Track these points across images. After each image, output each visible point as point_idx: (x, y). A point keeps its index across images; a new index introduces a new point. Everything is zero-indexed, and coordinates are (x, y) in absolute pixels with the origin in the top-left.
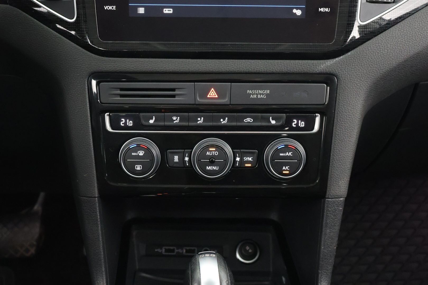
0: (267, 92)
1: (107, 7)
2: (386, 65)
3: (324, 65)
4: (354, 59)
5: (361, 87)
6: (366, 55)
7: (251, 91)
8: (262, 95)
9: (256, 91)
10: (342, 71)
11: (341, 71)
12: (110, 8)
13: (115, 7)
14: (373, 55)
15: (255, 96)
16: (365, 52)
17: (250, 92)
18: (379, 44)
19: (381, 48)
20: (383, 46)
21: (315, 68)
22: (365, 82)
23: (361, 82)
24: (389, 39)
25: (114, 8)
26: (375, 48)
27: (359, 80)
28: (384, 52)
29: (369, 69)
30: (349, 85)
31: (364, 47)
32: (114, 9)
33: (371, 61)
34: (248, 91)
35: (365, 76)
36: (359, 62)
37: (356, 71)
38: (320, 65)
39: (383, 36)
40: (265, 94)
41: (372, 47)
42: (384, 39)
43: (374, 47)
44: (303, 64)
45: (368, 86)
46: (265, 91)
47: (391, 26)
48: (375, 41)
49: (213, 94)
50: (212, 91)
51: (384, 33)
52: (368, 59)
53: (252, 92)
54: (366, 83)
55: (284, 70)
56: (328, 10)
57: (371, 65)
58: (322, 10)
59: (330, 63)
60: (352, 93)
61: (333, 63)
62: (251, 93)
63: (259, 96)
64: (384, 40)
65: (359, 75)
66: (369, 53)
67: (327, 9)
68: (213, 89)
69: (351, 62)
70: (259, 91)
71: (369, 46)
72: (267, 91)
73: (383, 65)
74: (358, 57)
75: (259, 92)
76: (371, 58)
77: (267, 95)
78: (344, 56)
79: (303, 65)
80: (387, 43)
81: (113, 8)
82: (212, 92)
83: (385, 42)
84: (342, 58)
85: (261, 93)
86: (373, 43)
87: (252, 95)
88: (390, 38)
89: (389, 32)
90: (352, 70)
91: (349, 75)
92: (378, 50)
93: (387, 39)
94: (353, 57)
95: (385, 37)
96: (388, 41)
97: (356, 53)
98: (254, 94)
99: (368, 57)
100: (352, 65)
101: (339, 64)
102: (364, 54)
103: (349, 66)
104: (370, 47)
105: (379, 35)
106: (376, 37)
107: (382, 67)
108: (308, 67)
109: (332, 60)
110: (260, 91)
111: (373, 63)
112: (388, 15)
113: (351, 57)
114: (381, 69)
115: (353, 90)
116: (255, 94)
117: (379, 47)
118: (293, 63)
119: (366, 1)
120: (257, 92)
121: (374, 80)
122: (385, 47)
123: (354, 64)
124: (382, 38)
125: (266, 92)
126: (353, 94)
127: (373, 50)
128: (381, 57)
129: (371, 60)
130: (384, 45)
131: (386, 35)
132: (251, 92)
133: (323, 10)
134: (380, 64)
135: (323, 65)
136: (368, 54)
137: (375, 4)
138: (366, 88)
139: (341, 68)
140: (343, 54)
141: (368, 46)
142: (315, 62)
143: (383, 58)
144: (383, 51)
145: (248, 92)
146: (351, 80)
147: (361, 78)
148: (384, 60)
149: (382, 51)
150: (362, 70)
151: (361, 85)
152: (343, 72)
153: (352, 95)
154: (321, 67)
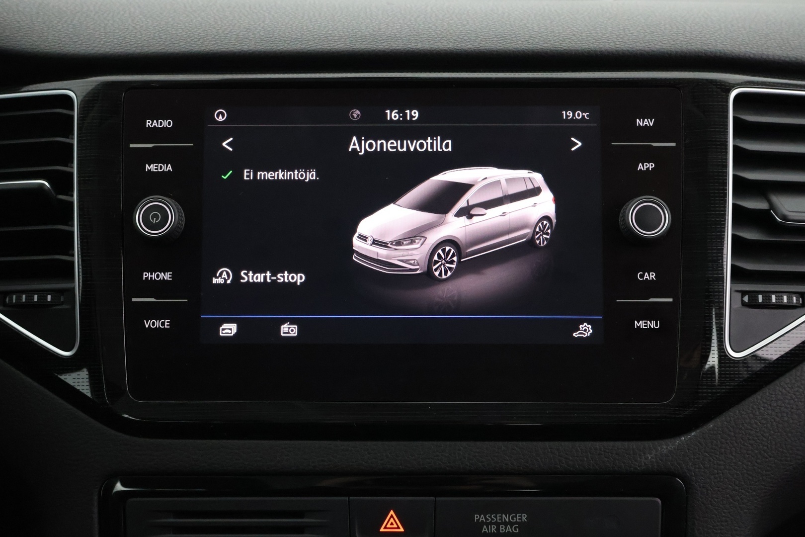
0: (521, 519)
1: (150, 322)
2: (798, 450)
3: (654, 452)
4: (722, 438)
5: (743, 504)
6: (749, 427)
7: (482, 516)
8: (509, 526)
9: (496, 517)
10: (697, 466)
11: (695, 468)
12: (158, 324)
13: (167, 322)
14: (767, 428)
15: (494, 527)
16: (748, 421)
17: (481, 519)
18: (779, 403)
19: (784, 412)
20: (789, 406)
21: (632, 461)
22: (751, 491)
23: (743, 491)
24: (801, 390)
25: (166, 324)
26: (770, 412)
27: (737, 488)
28: (791, 421)
29: (759, 461)
30: (715, 501)
31: (743, 411)
32: (166, 327)
33: (764, 443)
34: (477, 517)
35: (750, 478)
36: (736, 444)
37: (730, 466)
38: (645, 454)
39: (787, 384)
40: (516, 523)
41: (763, 409)
42: (788, 389)
43: (768, 409)
44: (604, 451)
45: (759, 500)
46: (516, 517)
47: (801, 359)
48: (768, 394)
49: (392, 524)
50: (392, 516)
51: (788, 375)
52: (756, 438)
53: (486, 519)
54: (754, 493)
55: (561, 466)
56: (657, 326)
57: (762, 452)
58: (641, 324)
59: (667, 448)
60: (724, 518)
61: (674, 449)
62: (482, 521)
63: (502, 529)
64: (789, 392)
65: (737, 474)
66: (756, 423)
67: (654, 322)
68: (392, 512)
69: (716, 445)
70: (501, 517)
71: (755, 406)
72: (521, 516)
73: (790, 452)
74: (732, 434)
75: (501, 519)
76: (764, 436)
77: (521, 525)
78: (698, 431)
79: (603, 453)
80: (796, 400)
81: (163, 324)
82: (392, 520)
83: (791, 397)
84: (694, 435)
85: (507, 520)
86: (765, 401)
87: (485, 526)
88: (802, 387)
89: (799, 374)
90: (720, 465)
91: (712, 477)
92: (777, 416)
93: (796, 389)
94: (720, 434)
95: (789, 386)
96: (798, 393)
97: (726, 423)
98: (491, 523)
99: (756, 432)
100: (718, 453)
101: (688, 450)
102: (746, 425)
103: (713, 455)
104: (759, 409)
105: (777, 382)
106: (771, 386)
107: (788, 455)
108: (617, 458)
109: (673, 440)
110: (504, 515)
111: (767, 446)
112: (793, 335)
113: (715, 432)
114: (786, 461)
115: (724, 513)
116: (494, 524)
117: (780, 409)
118: (581, 450)
119: (740, 305)
120: (498, 518)
121: (771, 487)
122: (792, 408)
123: (723, 450)
124: (785, 388)
125: (519, 519)
126: (726, 521)
127: (766, 416)
128: (785, 432)
129: (763, 441)
130: (789, 404)
131: (793, 381)
132: (484, 520)
133: (645, 326)
134: (783, 449)
135: (651, 454)
136: (755, 426)
137: (763, 310)
138: (756, 507)
139: (694, 459)
140: (697, 427)
141: (753, 408)
142: (633, 445)
143: (790, 435)
144: (789, 418)
145: (476, 519)
146: (718, 487)
147: (743, 483)
148: (793, 439)
149: (786, 419)
150: (743, 463)
151: (742, 499)
152: (699, 468)
153: (723, 523)
154: (647, 458)
